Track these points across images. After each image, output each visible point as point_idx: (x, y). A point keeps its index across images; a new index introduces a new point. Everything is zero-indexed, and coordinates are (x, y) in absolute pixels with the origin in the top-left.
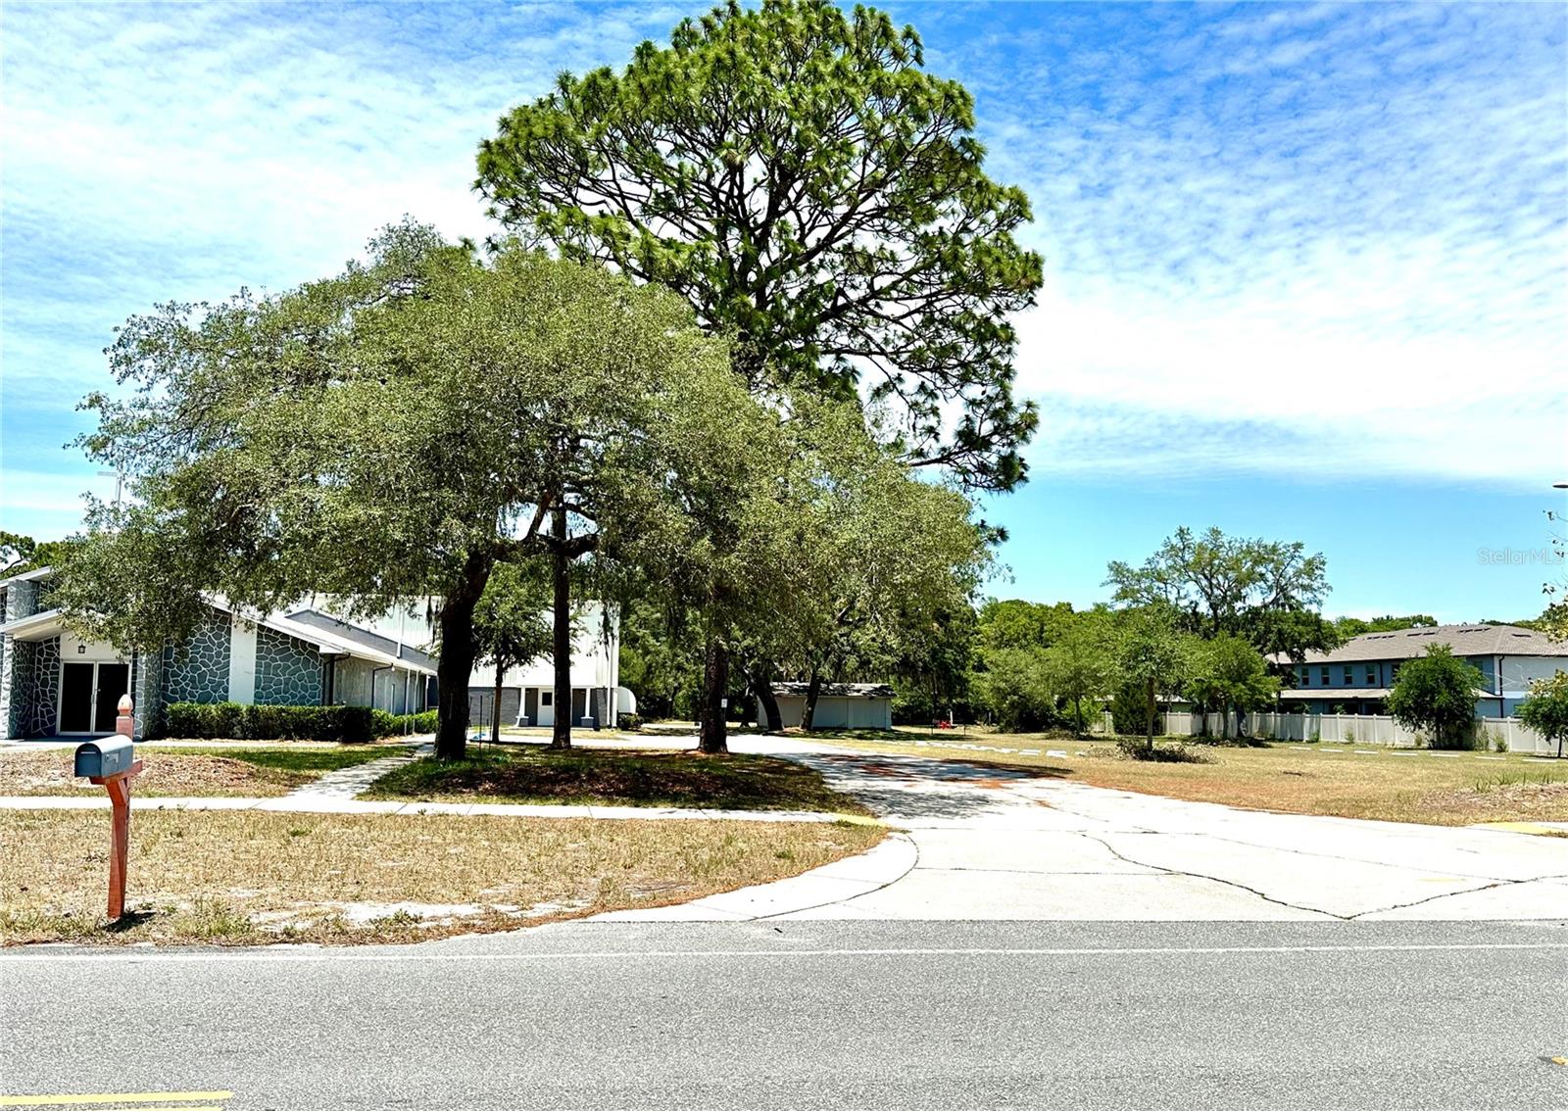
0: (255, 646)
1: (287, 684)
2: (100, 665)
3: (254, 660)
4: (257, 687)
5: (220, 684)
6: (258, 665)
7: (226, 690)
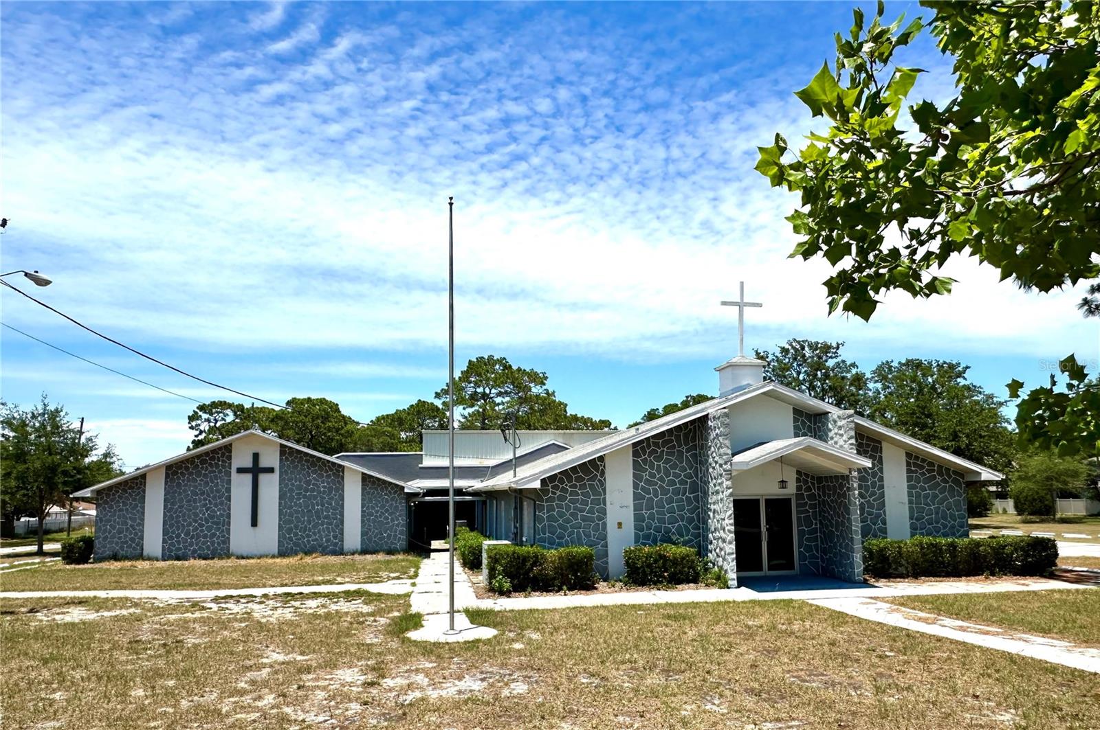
0: (905, 475)
1: (937, 513)
2: (766, 500)
3: (906, 490)
4: (911, 518)
5: (878, 516)
6: (910, 494)
7: (884, 523)
